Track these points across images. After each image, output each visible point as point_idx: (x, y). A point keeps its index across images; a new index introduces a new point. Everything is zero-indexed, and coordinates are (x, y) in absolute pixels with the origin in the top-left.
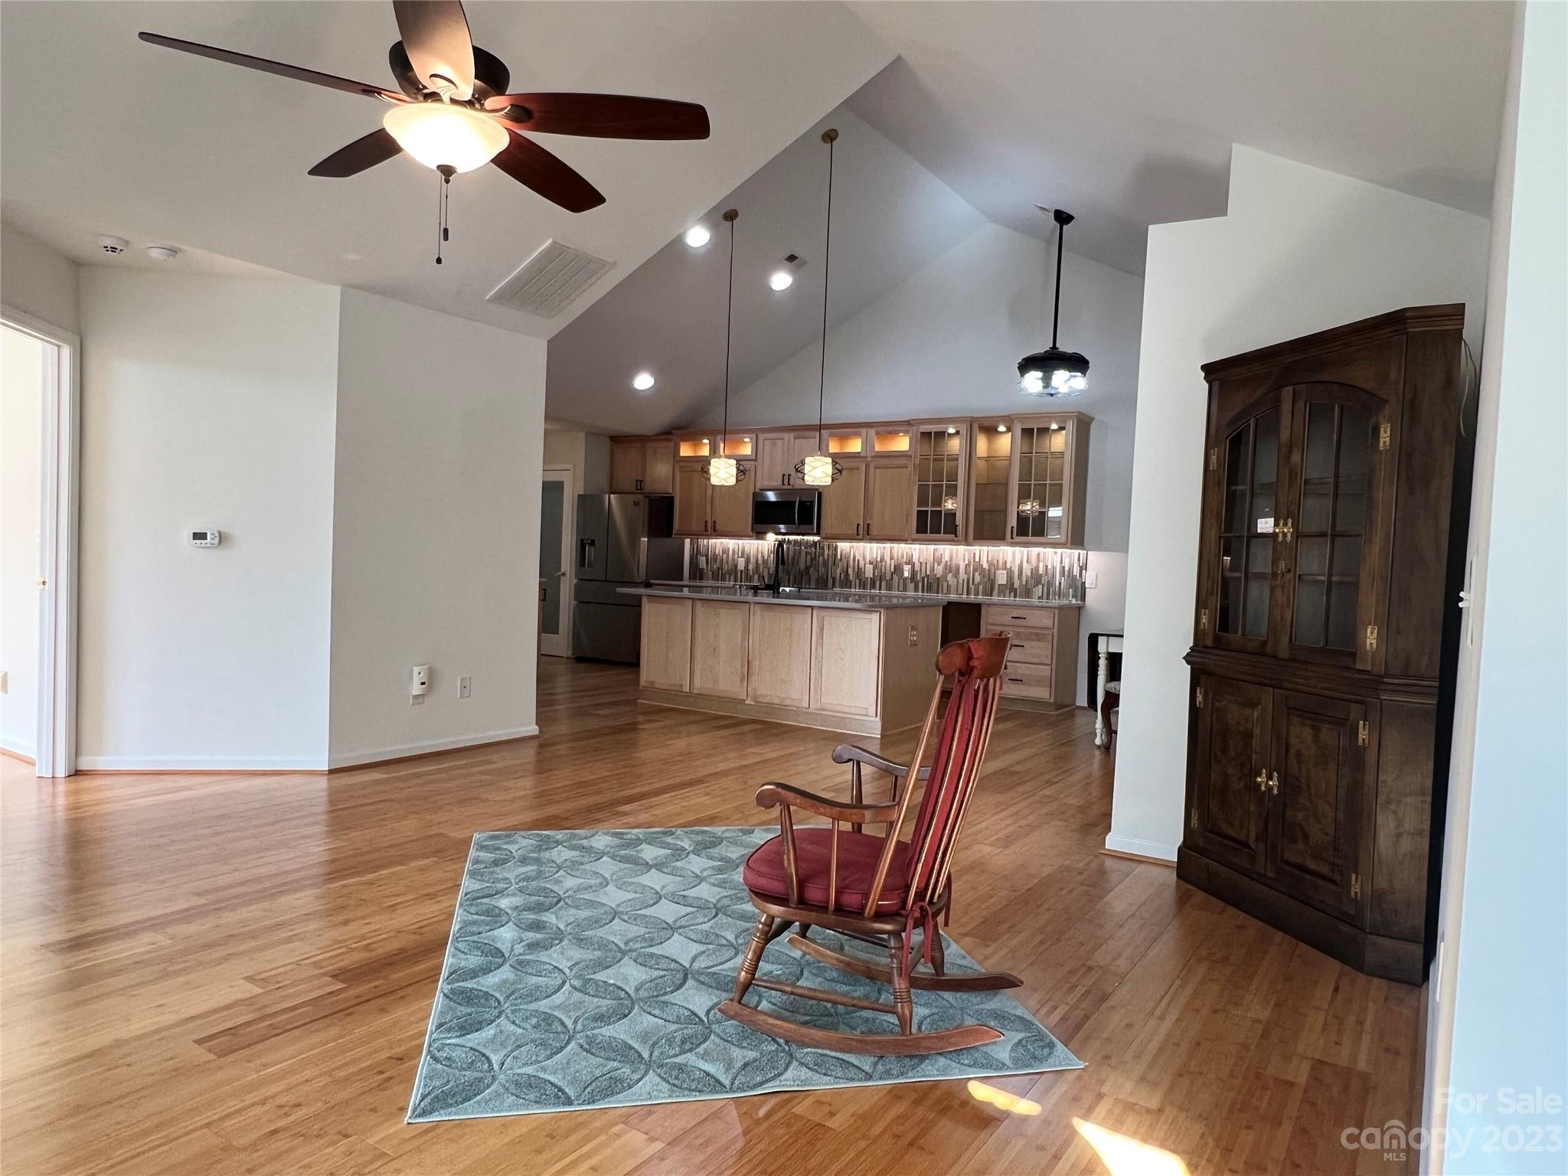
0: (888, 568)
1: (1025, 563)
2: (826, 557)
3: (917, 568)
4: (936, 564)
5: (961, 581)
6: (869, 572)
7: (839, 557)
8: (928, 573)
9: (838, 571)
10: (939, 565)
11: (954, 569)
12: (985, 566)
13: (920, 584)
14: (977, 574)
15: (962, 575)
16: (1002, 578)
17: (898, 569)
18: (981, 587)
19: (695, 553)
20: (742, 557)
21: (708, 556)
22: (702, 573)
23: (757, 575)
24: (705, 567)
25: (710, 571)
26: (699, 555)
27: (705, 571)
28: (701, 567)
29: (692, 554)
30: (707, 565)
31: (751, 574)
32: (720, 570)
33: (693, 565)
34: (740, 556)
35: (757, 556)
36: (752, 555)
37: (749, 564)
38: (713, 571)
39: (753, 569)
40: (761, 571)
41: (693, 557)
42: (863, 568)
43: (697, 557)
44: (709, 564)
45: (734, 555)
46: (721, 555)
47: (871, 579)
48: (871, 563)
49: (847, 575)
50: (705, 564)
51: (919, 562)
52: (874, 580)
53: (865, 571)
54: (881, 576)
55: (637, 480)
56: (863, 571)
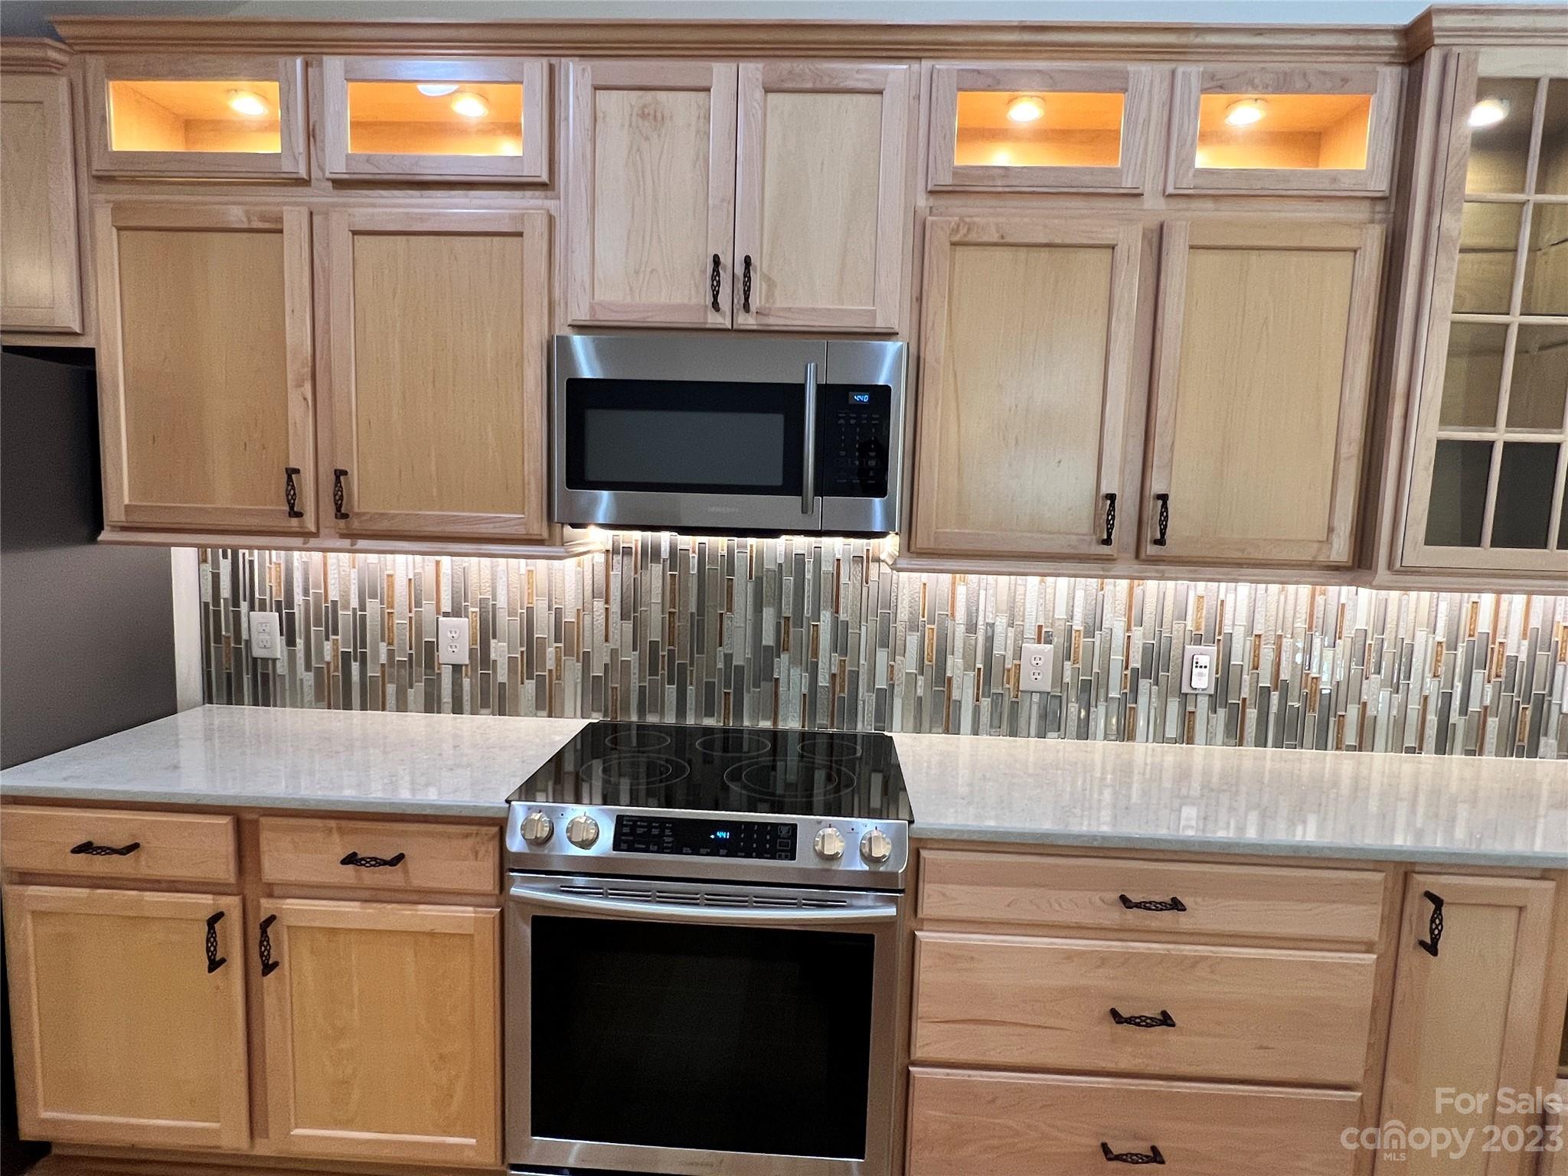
0: (1117, 657)
3: (1241, 657)
4: (1317, 651)
6: (1035, 676)
7: (904, 619)
10: (1329, 651)
11: (1389, 659)
13: (1252, 714)
17: (1159, 663)
19: (226, 592)
20: (456, 612)
21: (290, 603)
22: (265, 676)
23: (530, 685)
24: (278, 648)
25: (308, 668)
26: (244, 606)
27: (282, 668)
28: (258, 652)
29: (209, 600)
30: (291, 642)
31: (502, 676)
32: (355, 667)
33: (218, 640)
34: (446, 606)
35: (530, 610)
36: (502, 602)
37: (493, 642)
38: (319, 672)
39: (512, 660)
40: (550, 664)
41: (217, 613)
42: (1010, 654)
43: (237, 616)
44: (300, 642)
45: (418, 604)
46: (354, 603)
47: (1043, 694)
48: (1044, 637)
49: (940, 679)
50: (277, 639)
51: (1248, 634)
52: (1056, 699)
53: (1018, 666)
54: (1087, 683)
56: (1009, 664)
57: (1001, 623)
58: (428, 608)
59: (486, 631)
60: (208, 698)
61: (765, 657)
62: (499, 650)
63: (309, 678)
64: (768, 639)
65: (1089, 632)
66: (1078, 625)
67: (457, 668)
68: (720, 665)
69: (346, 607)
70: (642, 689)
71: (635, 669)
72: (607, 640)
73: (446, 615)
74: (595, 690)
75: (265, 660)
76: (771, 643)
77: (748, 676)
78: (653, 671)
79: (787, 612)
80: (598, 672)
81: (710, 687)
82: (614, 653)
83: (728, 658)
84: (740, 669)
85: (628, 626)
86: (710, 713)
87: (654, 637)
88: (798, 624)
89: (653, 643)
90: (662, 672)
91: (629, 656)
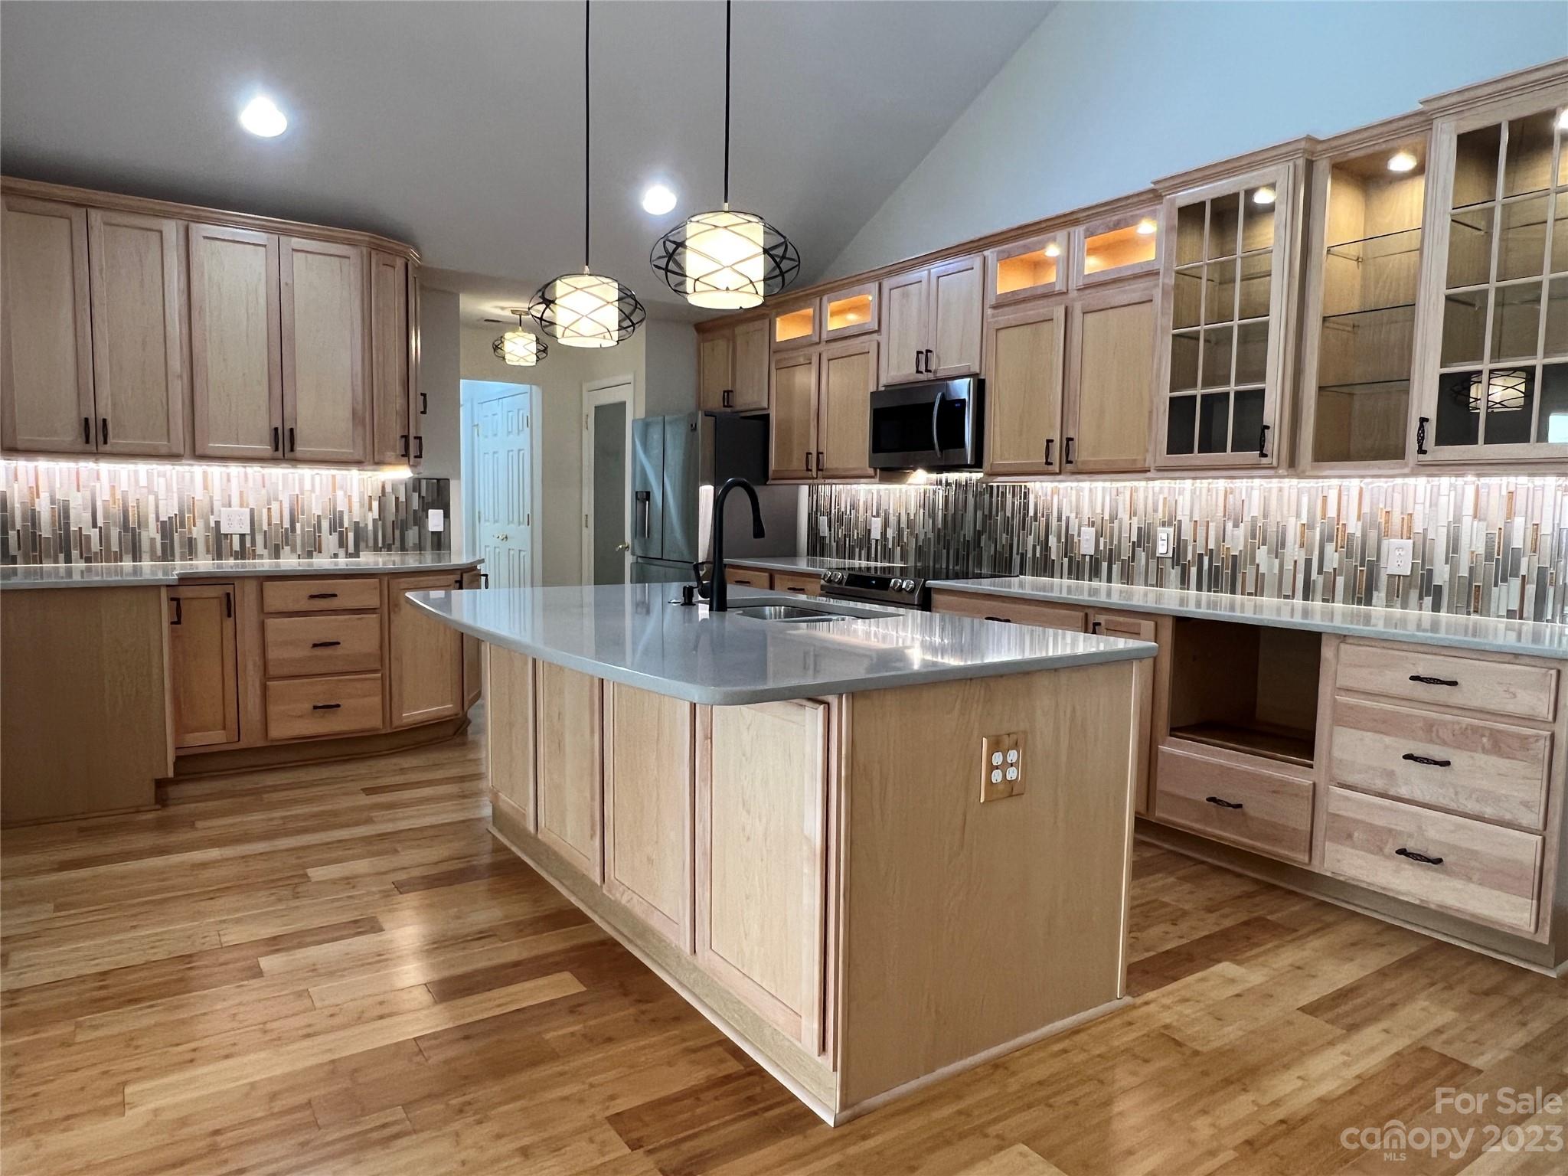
0: (1125, 535)
1: (1467, 521)
2: (1009, 514)
3: (1187, 534)
4: (1230, 525)
5: (1289, 566)
6: (1087, 546)
7: (1031, 513)
8: (1211, 546)
9: (1031, 540)
10: (1236, 526)
11: (1272, 538)
12: (1354, 528)
13: (1194, 570)
14: (1330, 548)
15: (1294, 553)
16: (1398, 559)
17: (1145, 538)
18: (1340, 581)
19: (814, 509)
20: (878, 515)
21: (831, 514)
22: (823, 543)
23: (899, 548)
24: (827, 534)
25: (835, 541)
26: (819, 514)
27: (827, 541)
28: (821, 534)
29: (810, 512)
30: (830, 530)
31: (890, 546)
32: (847, 539)
33: (812, 530)
34: (874, 514)
35: (900, 513)
36: (891, 511)
37: (888, 529)
38: (838, 541)
39: (893, 537)
40: (905, 540)
41: (812, 517)
42: (1076, 534)
43: (817, 518)
44: (833, 529)
45: (866, 513)
46: (848, 513)
47: (1091, 556)
48: (1092, 524)
49: (1046, 548)
50: (827, 529)
51: (1191, 521)
52: (1097, 559)
53: (1079, 541)
54: (1111, 550)
55: (724, 392)
56: (1076, 539)
57: (1073, 516)
58: (869, 513)
59: (886, 525)
60: (808, 555)
61: (978, 534)
62: (890, 533)
63: (834, 544)
64: (979, 527)
65: (1112, 522)
66: (1107, 517)
67: (877, 541)
68: (962, 540)
69: (846, 514)
70: (935, 551)
71: (932, 540)
72: (924, 528)
73: (874, 516)
74: (919, 550)
75: (823, 537)
76: (981, 529)
77: (971, 546)
78: (939, 543)
79: (986, 513)
80: (920, 544)
81: (958, 550)
82: (926, 534)
83: (965, 535)
84: (968, 541)
85: (931, 521)
86: (957, 565)
87: (940, 526)
88: (990, 519)
89: (939, 529)
90: (942, 543)
91: (931, 535)
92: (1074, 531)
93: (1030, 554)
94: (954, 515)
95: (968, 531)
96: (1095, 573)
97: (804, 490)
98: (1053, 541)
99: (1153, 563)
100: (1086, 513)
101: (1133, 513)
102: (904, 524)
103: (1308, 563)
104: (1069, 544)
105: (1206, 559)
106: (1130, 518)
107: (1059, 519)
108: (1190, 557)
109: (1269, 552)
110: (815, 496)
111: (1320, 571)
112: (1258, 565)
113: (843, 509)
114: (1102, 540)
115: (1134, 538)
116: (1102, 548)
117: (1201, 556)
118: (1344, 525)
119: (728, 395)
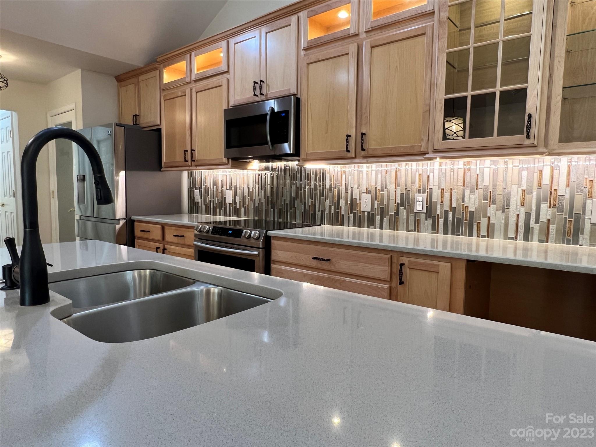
0: (392, 198)
2: (313, 186)
3: (436, 196)
4: (467, 192)
5: (513, 218)
6: (366, 206)
7: (328, 186)
8: (454, 205)
9: (327, 202)
10: (472, 192)
11: (500, 200)
12: (564, 192)
13: (441, 221)
14: (544, 206)
17: (407, 200)
18: (553, 227)
19: (192, 186)
20: (230, 189)
21: (201, 189)
22: (197, 206)
23: (243, 209)
24: (199, 200)
25: (204, 205)
26: (194, 189)
27: (200, 204)
28: (196, 201)
29: (189, 188)
30: (201, 198)
31: (238, 207)
32: (212, 204)
33: (190, 198)
34: (228, 188)
35: (243, 188)
36: (238, 187)
37: (236, 197)
38: (206, 205)
39: (240, 202)
40: (247, 203)
41: (190, 191)
42: (358, 198)
43: (193, 191)
44: (203, 198)
45: (223, 187)
46: (212, 188)
47: (369, 212)
48: (368, 192)
49: (338, 207)
50: (199, 197)
51: (439, 189)
52: (373, 214)
53: (360, 203)
54: (382, 208)
55: (134, 116)
56: (358, 202)
57: (355, 187)
58: (224, 188)
59: (235, 195)
60: (189, 213)
61: (293, 200)
62: (238, 200)
63: (204, 207)
64: (294, 195)
65: (382, 190)
66: (379, 187)
67: (230, 204)
68: (283, 203)
69: (210, 189)
70: (266, 210)
71: (264, 203)
72: (258, 196)
73: (228, 190)
74: (256, 210)
75: (197, 202)
76: (295, 196)
77: (289, 207)
78: (268, 206)
79: (298, 186)
80: (257, 205)
81: (280, 209)
82: (260, 199)
83: (285, 200)
84: (287, 204)
85: (263, 192)
86: (280, 218)
87: (269, 195)
88: (301, 190)
89: (268, 197)
90: (270, 205)
91: (263, 200)
92: (356, 196)
93: (327, 211)
94: (278, 188)
95: (287, 198)
96: (371, 223)
97: (185, 174)
98: (342, 203)
99: (412, 217)
100: (364, 186)
101: (397, 185)
102: (246, 194)
103: (528, 215)
104: (353, 205)
105: (450, 214)
106: (396, 188)
107: (347, 190)
108: (438, 212)
109: (497, 209)
110: (192, 178)
111: (537, 221)
112: (489, 218)
113: (208, 186)
114: (376, 202)
115: (398, 201)
116: (376, 207)
117: (446, 212)
118: (556, 190)
119: (136, 117)
